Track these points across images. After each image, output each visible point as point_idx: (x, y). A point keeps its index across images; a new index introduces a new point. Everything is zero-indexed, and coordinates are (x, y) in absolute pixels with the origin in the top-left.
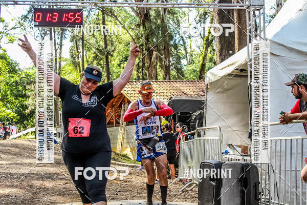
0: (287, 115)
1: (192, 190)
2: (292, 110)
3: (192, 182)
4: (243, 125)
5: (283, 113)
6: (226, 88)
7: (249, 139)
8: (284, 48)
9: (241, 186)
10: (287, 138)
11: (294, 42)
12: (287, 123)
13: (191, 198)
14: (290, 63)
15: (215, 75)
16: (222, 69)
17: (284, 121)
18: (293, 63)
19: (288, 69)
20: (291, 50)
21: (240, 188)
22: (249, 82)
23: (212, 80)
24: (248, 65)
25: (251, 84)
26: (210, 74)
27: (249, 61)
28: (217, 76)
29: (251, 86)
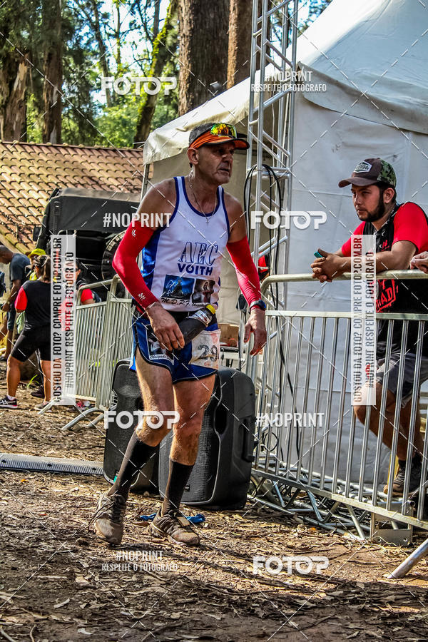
0: (332, 260)
1: (93, 428)
2: (343, 248)
3: (95, 408)
5: (321, 253)
7: (240, 312)
8: (338, 89)
9: (211, 425)
10: (330, 314)
11: (366, 78)
12: (329, 279)
13: (89, 448)
14: (350, 130)
15: (169, 144)
16: (187, 129)
17: (323, 273)
18: (359, 130)
19: (346, 145)
20: (357, 97)
21: (207, 429)
22: (249, 169)
23: (160, 154)
24: (250, 125)
25: (254, 174)
26: (156, 140)
27: (252, 117)
28: (173, 147)
29: (252, 179)
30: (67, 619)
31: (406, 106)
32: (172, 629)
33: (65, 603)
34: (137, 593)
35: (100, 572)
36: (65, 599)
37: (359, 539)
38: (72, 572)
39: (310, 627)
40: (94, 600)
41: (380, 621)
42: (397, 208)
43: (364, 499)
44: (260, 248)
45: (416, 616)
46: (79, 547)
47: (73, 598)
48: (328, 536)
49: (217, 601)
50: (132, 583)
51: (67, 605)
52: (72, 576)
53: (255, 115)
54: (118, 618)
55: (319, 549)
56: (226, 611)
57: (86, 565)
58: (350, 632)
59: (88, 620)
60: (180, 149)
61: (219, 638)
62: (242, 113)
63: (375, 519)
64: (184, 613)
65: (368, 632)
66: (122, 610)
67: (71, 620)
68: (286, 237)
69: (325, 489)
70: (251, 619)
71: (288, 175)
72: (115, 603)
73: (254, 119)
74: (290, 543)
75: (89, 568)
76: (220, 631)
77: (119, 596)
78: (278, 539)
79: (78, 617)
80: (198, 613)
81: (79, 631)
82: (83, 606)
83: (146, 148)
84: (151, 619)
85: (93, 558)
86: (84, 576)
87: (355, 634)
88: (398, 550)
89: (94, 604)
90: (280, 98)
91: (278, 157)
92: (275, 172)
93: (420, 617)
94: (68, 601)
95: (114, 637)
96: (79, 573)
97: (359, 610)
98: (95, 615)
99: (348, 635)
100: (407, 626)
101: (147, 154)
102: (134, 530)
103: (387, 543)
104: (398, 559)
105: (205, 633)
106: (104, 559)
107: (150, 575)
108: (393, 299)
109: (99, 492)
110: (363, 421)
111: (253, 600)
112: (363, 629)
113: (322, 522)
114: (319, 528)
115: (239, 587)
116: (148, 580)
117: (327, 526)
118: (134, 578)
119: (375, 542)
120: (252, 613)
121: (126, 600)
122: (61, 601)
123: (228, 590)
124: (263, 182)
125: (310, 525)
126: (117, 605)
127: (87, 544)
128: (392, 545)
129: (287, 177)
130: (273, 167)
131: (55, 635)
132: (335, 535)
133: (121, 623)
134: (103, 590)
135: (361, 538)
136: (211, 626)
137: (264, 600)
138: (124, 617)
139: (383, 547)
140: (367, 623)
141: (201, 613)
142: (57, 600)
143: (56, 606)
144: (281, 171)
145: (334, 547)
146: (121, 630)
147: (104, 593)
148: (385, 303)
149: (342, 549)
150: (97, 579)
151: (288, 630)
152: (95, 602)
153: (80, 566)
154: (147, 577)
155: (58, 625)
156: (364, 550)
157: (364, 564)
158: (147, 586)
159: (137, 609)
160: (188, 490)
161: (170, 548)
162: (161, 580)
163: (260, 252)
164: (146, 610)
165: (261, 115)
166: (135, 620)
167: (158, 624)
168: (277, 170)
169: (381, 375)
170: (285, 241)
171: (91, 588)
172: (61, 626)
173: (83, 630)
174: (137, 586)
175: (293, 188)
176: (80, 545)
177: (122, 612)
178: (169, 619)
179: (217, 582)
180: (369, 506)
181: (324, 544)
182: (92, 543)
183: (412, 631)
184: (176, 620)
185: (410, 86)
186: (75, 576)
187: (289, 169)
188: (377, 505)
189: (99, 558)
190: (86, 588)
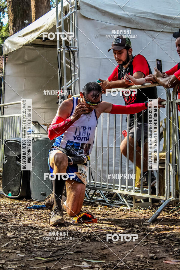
0: (106, 83)
2: (109, 79)
4: (46, 102)
5: (100, 81)
6: (27, 59)
8: (96, 10)
11: (107, 5)
14: (103, 28)
15: (15, 44)
16: (24, 36)
18: (107, 28)
20: (105, 13)
22: (59, 48)
23: (11, 49)
24: (58, 28)
25: (61, 50)
26: (8, 43)
27: (58, 24)
28: (17, 45)
29: (61, 53)
30: (10, 251)
31: (126, 16)
32: (61, 250)
33: (6, 244)
34: (38, 237)
35: (17, 231)
36: (6, 243)
37: (128, 208)
38: (5, 232)
39: (124, 243)
40: (19, 242)
41: (155, 238)
42: (133, 57)
43: (129, 190)
44: (67, 84)
45: (171, 234)
46: (3, 222)
47: (9, 242)
48: (113, 209)
49: (77, 237)
50: (34, 234)
51: (7, 245)
52: (5, 234)
53: (60, 24)
54: (33, 248)
55: (112, 214)
56: (82, 241)
57: (9, 229)
58: (142, 243)
59: (20, 250)
60: (21, 45)
61: (84, 251)
62: (51, 24)
63: (135, 198)
64: (64, 243)
65: (151, 242)
66: (34, 245)
67: (12, 251)
68: (78, 78)
69: (109, 188)
70: (95, 243)
71: (77, 50)
72: (30, 242)
73: (59, 25)
74: (98, 213)
75: (11, 230)
76: (83, 249)
77: (30, 239)
78: (92, 212)
79: (15, 250)
80: (70, 243)
81: (17, 255)
82: (15, 245)
83: (4, 47)
84: (49, 247)
85: (12, 226)
86: (11, 233)
87: (146, 244)
88: (148, 211)
89: (20, 244)
90: (70, 15)
91: (71, 42)
92: (71, 49)
93: (172, 234)
94: (7, 244)
95: (35, 256)
96: (8, 232)
97: (143, 234)
98: (22, 248)
99: (142, 244)
100: (167, 238)
101: (4, 50)
102: (26, 213)
103: (142, 208)
104: (149, 214)
105: (76, 250)
106: (17, 226)
107: (41, 230)
108: (134, 99)
109: (3, 201)
110: (125, 155)
111: (93, 235)
112: (148, 242)
113: (109, 204)
114: (108, 206)
115: (83, 231)
116: (41, 232)
117: (111, 204)
118: (34, 232)
119: (136, 209)
120: (95, 240)
121: (34, 241)
122: (3, 244)
123: (79, 233)
124: (66, 54)
125: (103, 205)
126: (31, 243)
127: (7, 221)
128: (144, 209)
129: (76, 51)
130: (70, 47)
131: (6, 258)
132: (116, 208)
133: (36, 250)
134: (22, 238)
135: (129, 208)
136: (78, 247)
137: (98, 235)
138: (37, 248)
139: (140, 210)
140: (149, 239)
141: (71, 243)
142: (2, 244)
143: (2, 246)
144: (73, 48)
145: (118, 213)
146: (37, 253)
147: (23, 239)
148: (131, 101)
149: (122, 213)
150: (17, 233)
151: (114, 245)
152: (20, 243)
153: (7, 230)
154: (40, 231)
155: (6, 254)
156: (132, 212)
157: (134, 218)
158: (41, 234)
159: (41, 244)
160: (46, 195)
161: (45, 219)
162: (47, 231)
163: (67, 86)
164: (45, 244)
165: (63, 23)
166: (42, 248)
167: (54, 249)
168: (72, 48)
169: (133, 133)
170: (78, 80)
171: (16, 237)
172: (8, 254)
173: (19, 255)
174: (37, 235)
175: (80, 56)
176: (4, 221)
177: (35, 246)
178: (57, 246)
179: (72, 230)
180: (132, 193)
181: (113, 212)
182: (8, 220)
183: (171, 240)
184: (60, 246)
185: (127, 7)
186: (7, 234)
187: (77, 47)
188: (135, 192)
189: (14, 225)
190: (13, 237)
